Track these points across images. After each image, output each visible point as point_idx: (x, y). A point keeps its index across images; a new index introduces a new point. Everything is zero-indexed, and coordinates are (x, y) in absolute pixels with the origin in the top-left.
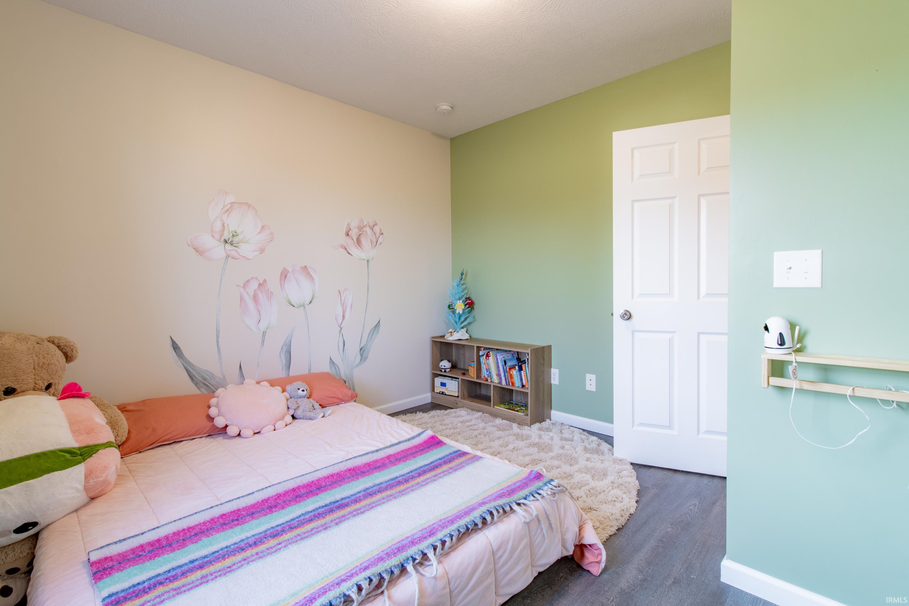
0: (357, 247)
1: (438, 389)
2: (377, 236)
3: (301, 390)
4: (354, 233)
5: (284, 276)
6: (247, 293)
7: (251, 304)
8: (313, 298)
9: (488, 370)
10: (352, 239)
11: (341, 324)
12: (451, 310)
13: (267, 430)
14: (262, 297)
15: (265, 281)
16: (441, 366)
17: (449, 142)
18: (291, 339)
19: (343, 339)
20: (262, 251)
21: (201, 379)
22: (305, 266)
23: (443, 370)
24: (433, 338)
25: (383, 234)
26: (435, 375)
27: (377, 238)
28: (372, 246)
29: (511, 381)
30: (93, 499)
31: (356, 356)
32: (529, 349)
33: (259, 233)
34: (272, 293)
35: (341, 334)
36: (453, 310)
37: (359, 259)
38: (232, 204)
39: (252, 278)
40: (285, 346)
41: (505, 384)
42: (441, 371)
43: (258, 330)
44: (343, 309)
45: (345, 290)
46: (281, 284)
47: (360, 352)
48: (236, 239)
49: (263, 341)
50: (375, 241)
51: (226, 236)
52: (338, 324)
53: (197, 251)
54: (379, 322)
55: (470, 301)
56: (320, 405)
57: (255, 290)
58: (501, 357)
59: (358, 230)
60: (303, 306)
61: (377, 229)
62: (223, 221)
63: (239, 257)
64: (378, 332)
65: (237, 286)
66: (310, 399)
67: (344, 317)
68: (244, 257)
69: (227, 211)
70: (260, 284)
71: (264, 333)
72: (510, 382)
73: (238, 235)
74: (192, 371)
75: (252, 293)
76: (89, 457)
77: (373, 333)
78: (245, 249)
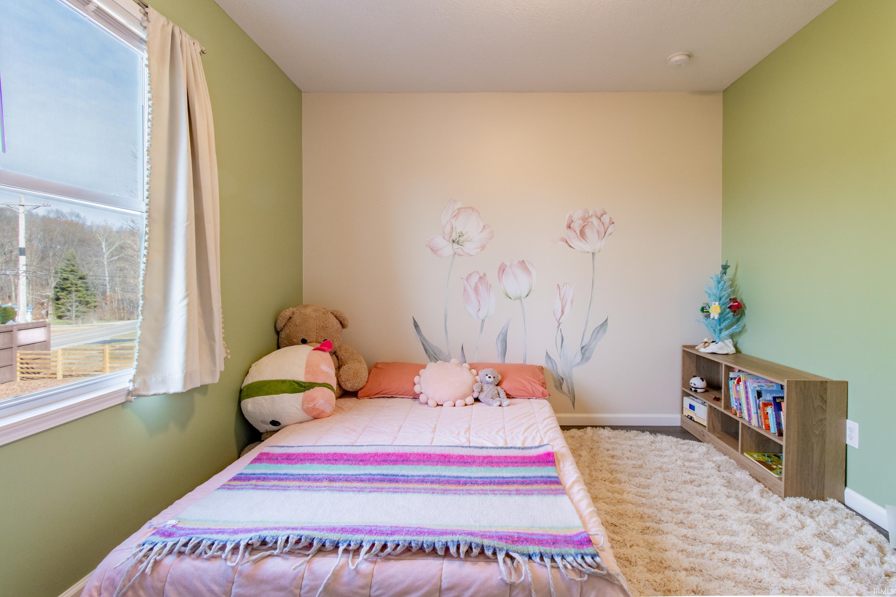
0: (580, 239)
1: (688, 412)
2: (606, 226)
3: (488, 376)
4: (577, 226)
5: (502, 270)
6: (470, 285)
7: (472, 294)
8: (529, 292)
9: (738, 399)
10: (575, 232)
11: (560, 319)
12: (705, 313)
13: (447, 405)
14: (481, 288)
15: (485, 274)
16: (691, 383)
17: (720, 98)
18: (507, 329)
19: (562, 334)
20: (483, 248)
21: (433, 353)
22: (523, 261)
23: (693, 389)
24: (684, 346)
25: (613, 223)
26: (685, 394)
27: (606, 228)
28: (599, 238)
29: (765, 422)
30: (316, 419)
31: (576, 354)
32: (786, 381)
33: (481, 232)
34: (490, 285)
35: (559, 330)
36: (708, 313)
37: (582, 252)
38: (459, 209)
39: (474, 272)
40: (502, 334)
41: (757, 425)
42: (691, 389)
43: (478, 318)
44: (562, 304)
45: (565, 284)
46: (499, 277)
47: (581, 350)
48: (461, 239)
49: (482, 328)
50: (602, 231)
51: (454, 236)
52: (556, 319)
53: (432, 250)
54: (606, 320)
55: (736, 304)
56: (507, 394)
57: (476, 283)
58: (755, 385)
59: (582, 222)
60: (520, 298)
61: (606, 219)
62: (452, 224)
63: (464, 254)
64: (605, 331)
65: (461, 278)
66: (497, 387)
67: (563, 312)
68: (467, 254)
69: (455, 216)
70: (480, 278)
71: (483, 321)
72: (763, 423)
73: (463, 236)
74: (426, 346)
75: (473, 285)
76: (308, 390)
77: (598, 332)
78: (470, 247)
